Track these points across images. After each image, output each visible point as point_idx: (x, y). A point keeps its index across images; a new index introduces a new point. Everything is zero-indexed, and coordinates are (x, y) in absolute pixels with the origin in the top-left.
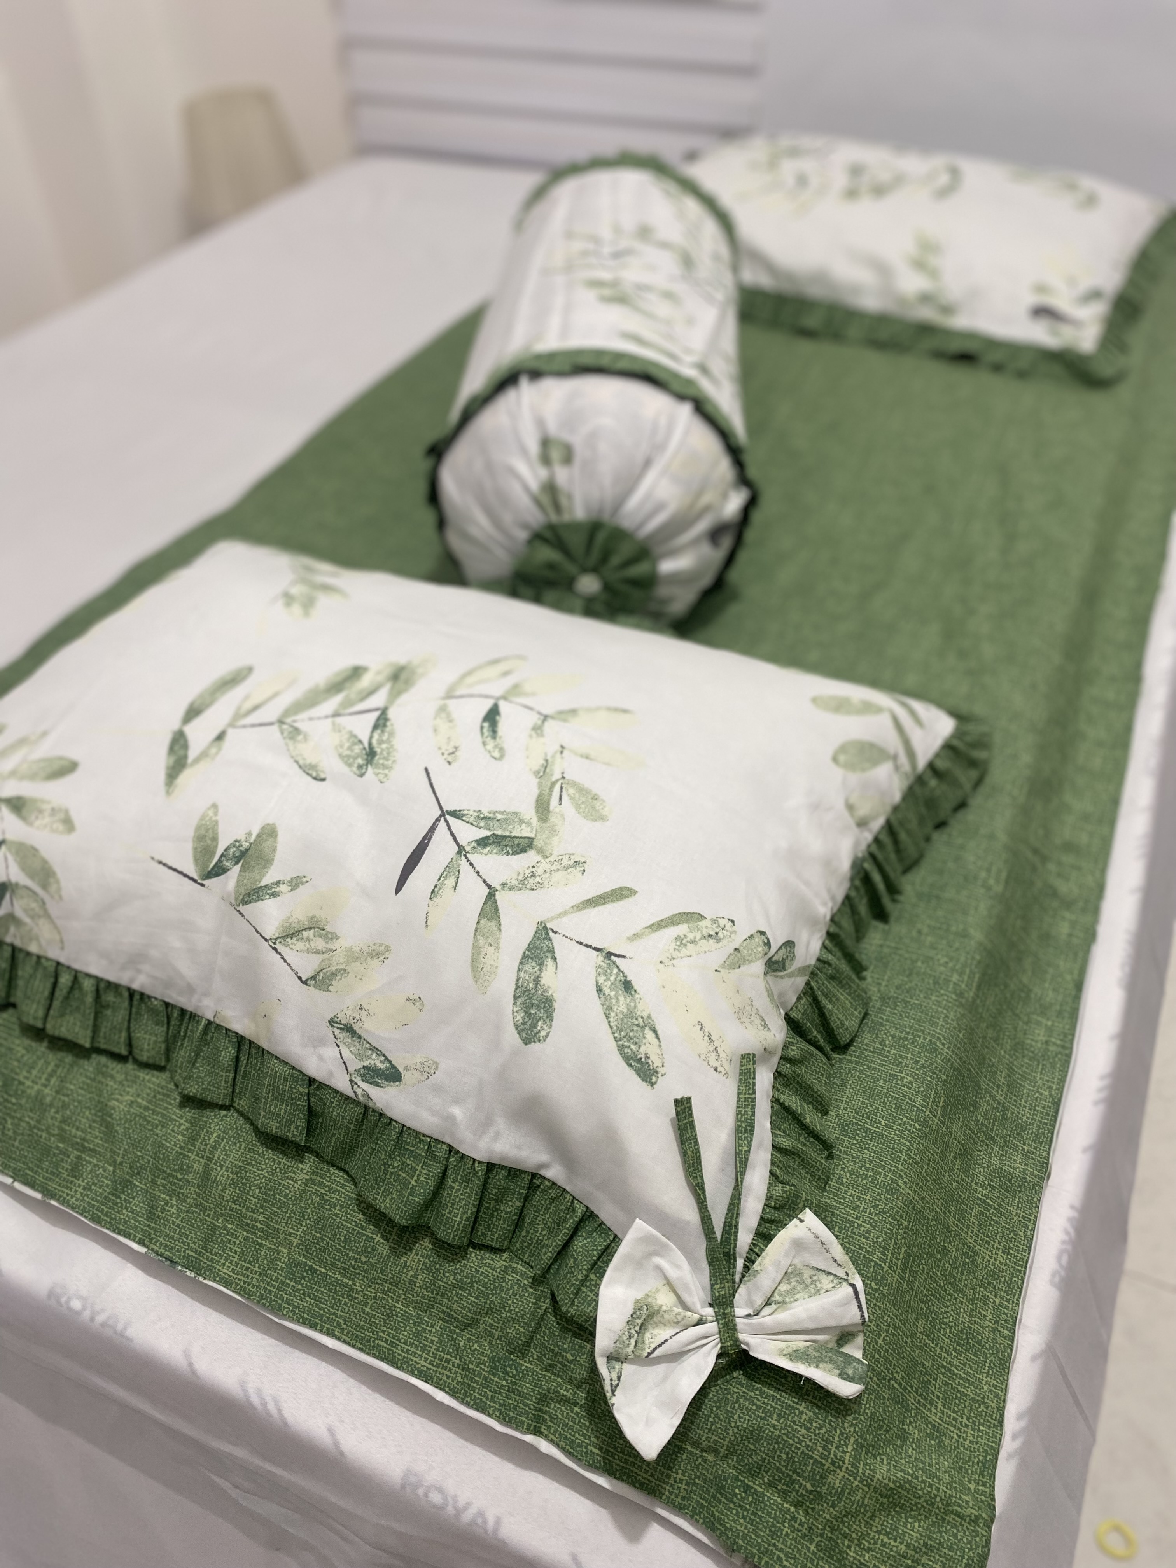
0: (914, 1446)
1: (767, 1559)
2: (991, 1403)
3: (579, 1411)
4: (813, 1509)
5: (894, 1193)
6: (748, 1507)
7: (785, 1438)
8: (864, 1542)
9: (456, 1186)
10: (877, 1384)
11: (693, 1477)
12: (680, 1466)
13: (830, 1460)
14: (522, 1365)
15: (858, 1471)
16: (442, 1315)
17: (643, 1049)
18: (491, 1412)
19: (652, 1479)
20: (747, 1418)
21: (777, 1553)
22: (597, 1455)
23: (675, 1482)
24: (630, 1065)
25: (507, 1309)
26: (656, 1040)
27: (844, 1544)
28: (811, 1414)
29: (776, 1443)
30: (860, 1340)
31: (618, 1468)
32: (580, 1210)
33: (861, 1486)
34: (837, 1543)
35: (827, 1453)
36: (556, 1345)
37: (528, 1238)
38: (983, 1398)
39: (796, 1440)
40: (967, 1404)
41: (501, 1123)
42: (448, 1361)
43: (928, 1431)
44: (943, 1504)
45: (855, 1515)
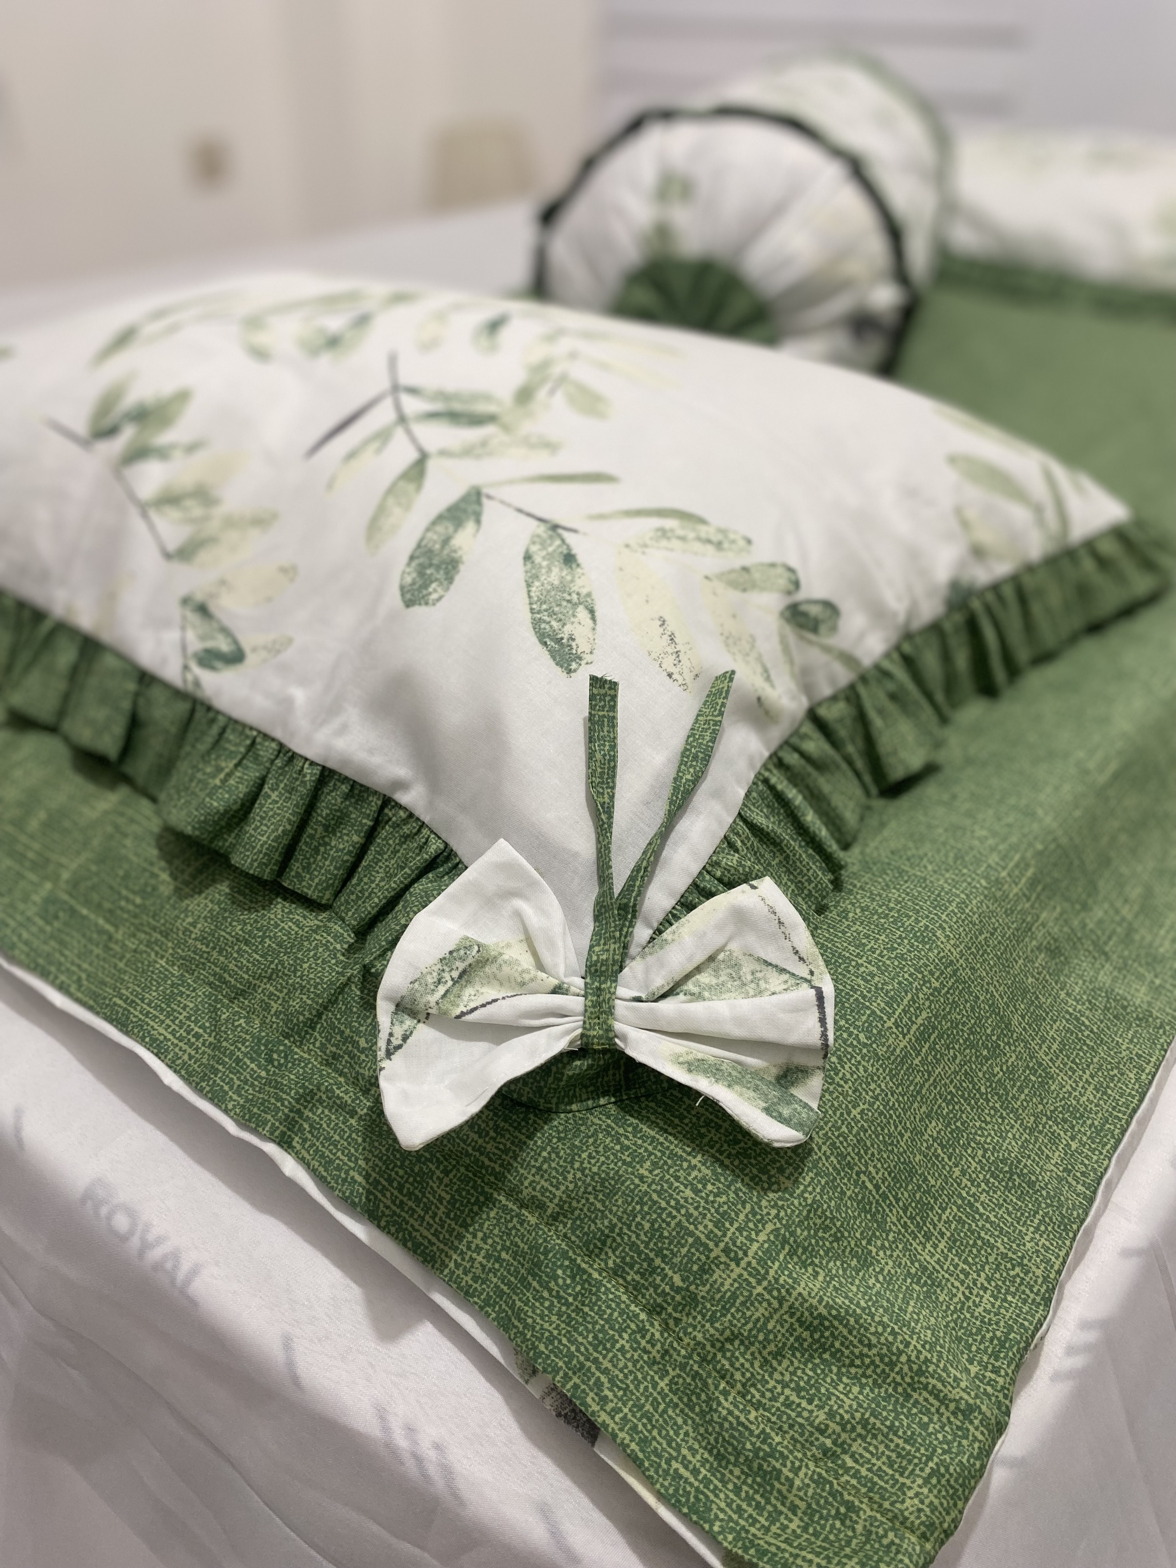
0: (881, 1278)
1: (578, 1381)
2: (1034, 1268)
3: (354, 1124)
4: (677, 1321)
5: (926, 943)
6: (571, 1299)
7: (655, 1197)
8: (752, 1390)
9: (274, 796)
10: (835, 1168)
11: (499, 1248)
12: (481, 1225)
13: (722, 1245)
14: (296, 1053)
15: (767, 1273)
16: (212, 979)
17: (568, 629)
18: (230, 1106)
19: (434, 1240)
20: (602, 1159)
21: (598, 1374)
22: (360, 1184)
23: (469, 1248)
24: (545, 644)
25: (299, 974)
26: (590, 622)
27: (716, 1388)
28: (709, 1172)
29: (641, 1203)
30: (816, 1082)
31: (387, 1212)
32: (434, 847)
33: (767, 1296)
34: (705, 1384)
35: (720, 1234)
36: (349, 1025)
37: (359, 888)
38: (1022, 1258)
39: (673, 1203)
40: (991, 1259)
41: (352, 714)
42: (197, 1036)
43: (913, 1271)
44: (911, 1369)
45: (747, 1342)
